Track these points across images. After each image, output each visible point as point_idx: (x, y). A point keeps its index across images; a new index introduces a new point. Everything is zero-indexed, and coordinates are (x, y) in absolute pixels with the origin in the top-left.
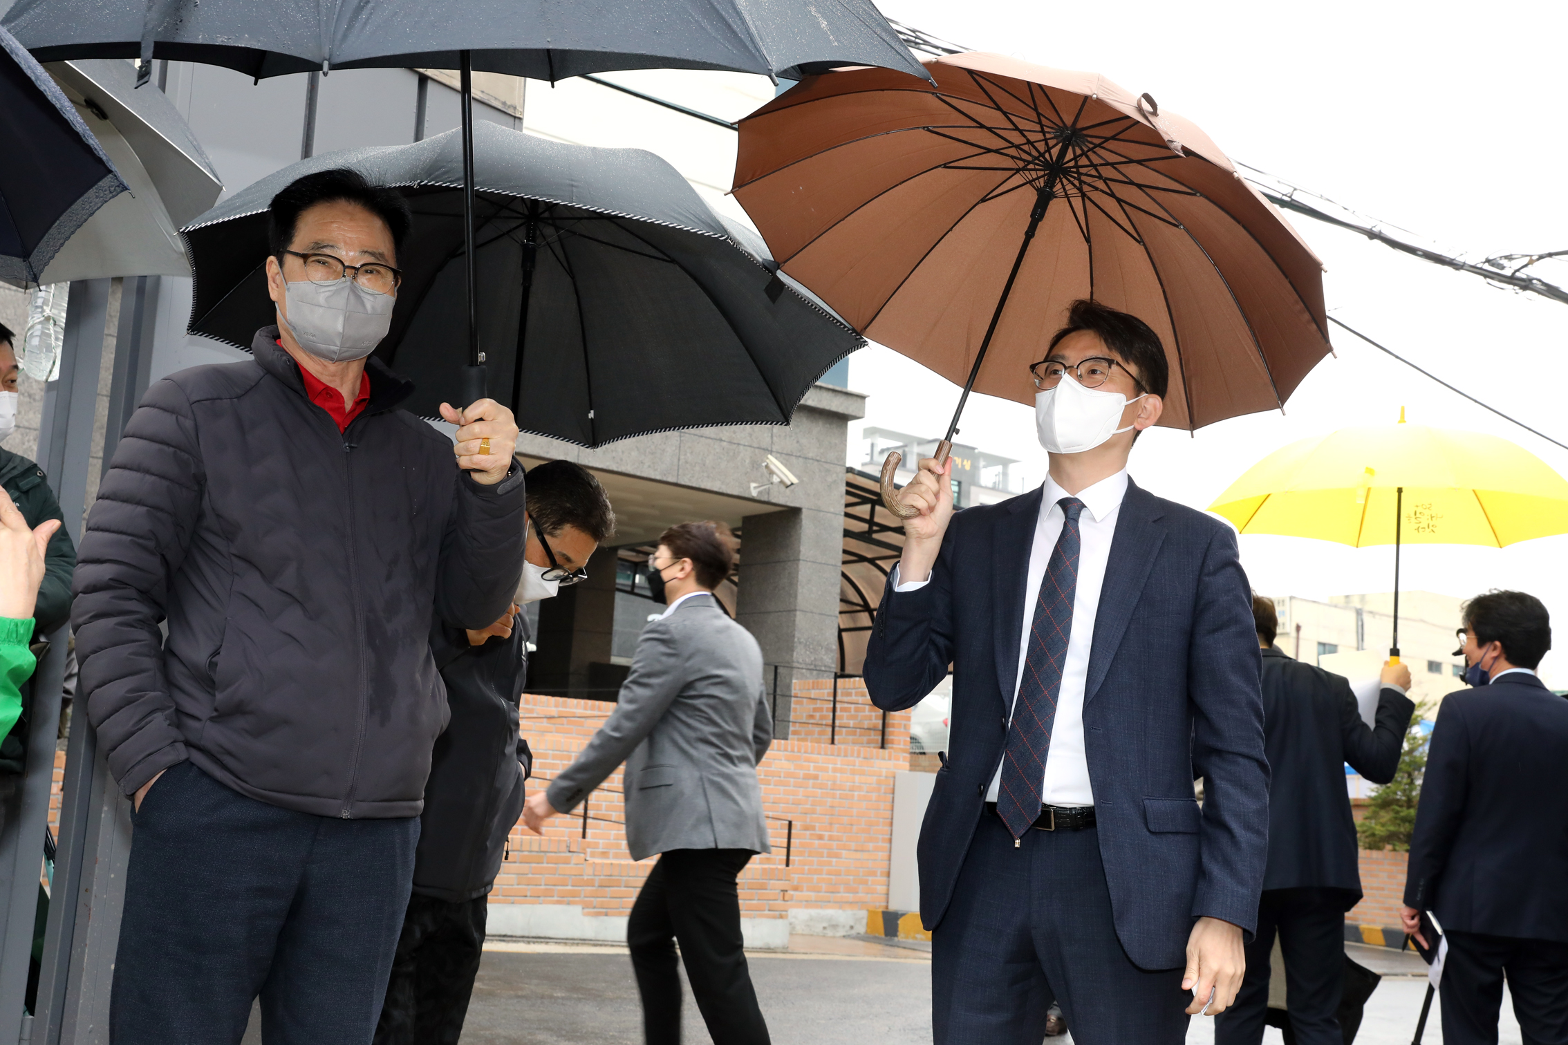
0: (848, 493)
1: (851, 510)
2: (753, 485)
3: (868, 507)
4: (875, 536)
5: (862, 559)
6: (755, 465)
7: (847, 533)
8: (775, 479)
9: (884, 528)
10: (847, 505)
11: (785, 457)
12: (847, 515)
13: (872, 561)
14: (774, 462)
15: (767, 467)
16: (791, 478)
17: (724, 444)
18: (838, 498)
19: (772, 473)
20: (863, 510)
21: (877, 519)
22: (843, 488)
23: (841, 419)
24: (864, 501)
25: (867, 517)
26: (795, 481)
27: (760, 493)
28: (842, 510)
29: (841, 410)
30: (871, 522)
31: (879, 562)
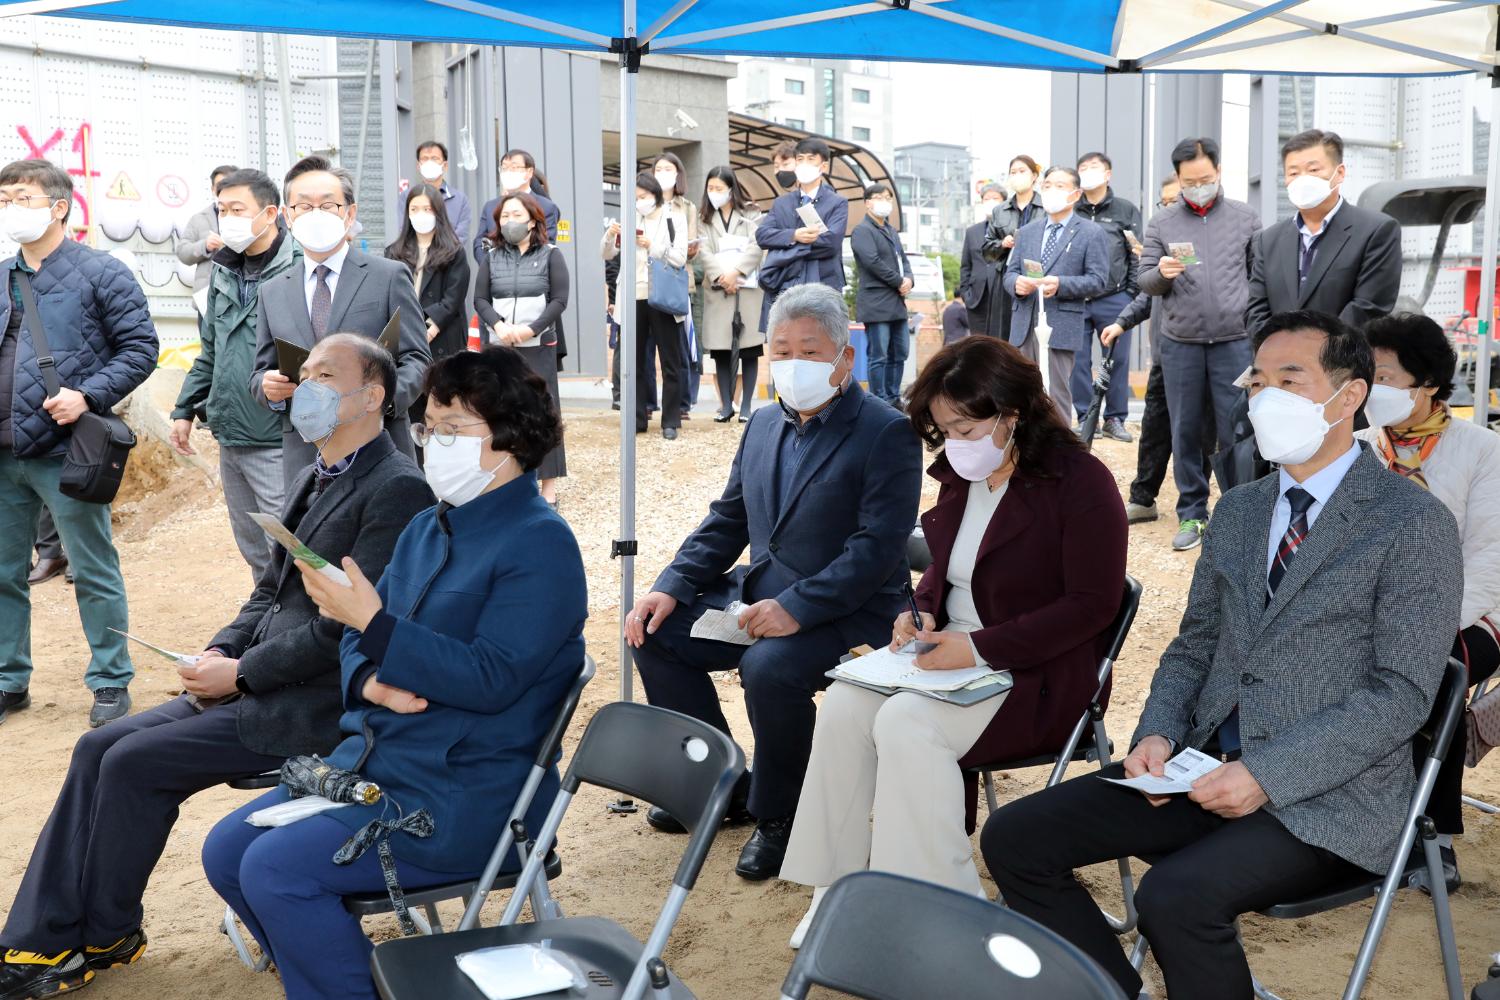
0: (730, 126)
1: (733, 137)
2: (670, 129)
3: (744, 134)
4: (751, 152)
5: (743, 166)
6: (670, 115)
7: (731, 152)
8: (684, 125)
9: (756, 147)
10: (731, 134)
11: (689, 109)
12: (731, 140)
13: (751, 168)
14: (681, 113)
15: (678, 117)
16: (693, 123)
17: (650, 104)
18: (725, 130)
19: (680, 120)
20: (742, 136)
21: (751, 141)
22: (727, 126)
23: (723, 79)
24: (741, 131)
25: (744, 140)
26: (696, 125)
27: (674, 134)
28: (727, 137)
29: (722, 74)
30: (747, 143)
31: (755, 168)
